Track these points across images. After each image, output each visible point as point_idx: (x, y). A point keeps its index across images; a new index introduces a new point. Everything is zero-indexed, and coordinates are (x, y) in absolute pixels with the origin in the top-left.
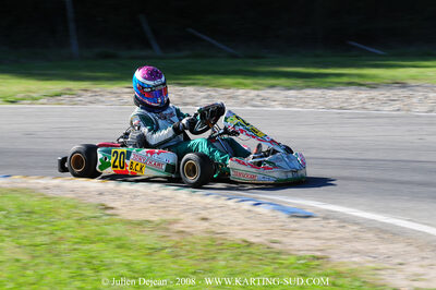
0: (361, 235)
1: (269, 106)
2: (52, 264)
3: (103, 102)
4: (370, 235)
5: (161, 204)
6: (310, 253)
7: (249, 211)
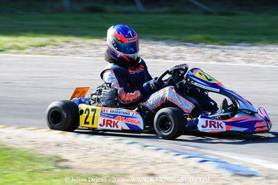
1: (232, 61)
3: (82, 53)
5: (113, 157)
7: (195, 168)
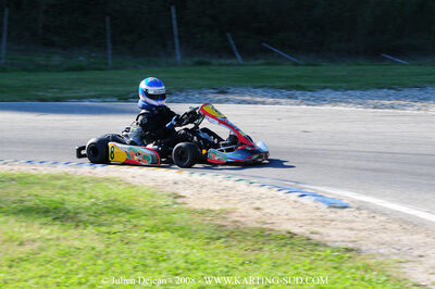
0: (388, 226)
2: (122, 252)
4: (395, 226)
5: (224, 193)
6: (343, 245)
7: (296, 202)
